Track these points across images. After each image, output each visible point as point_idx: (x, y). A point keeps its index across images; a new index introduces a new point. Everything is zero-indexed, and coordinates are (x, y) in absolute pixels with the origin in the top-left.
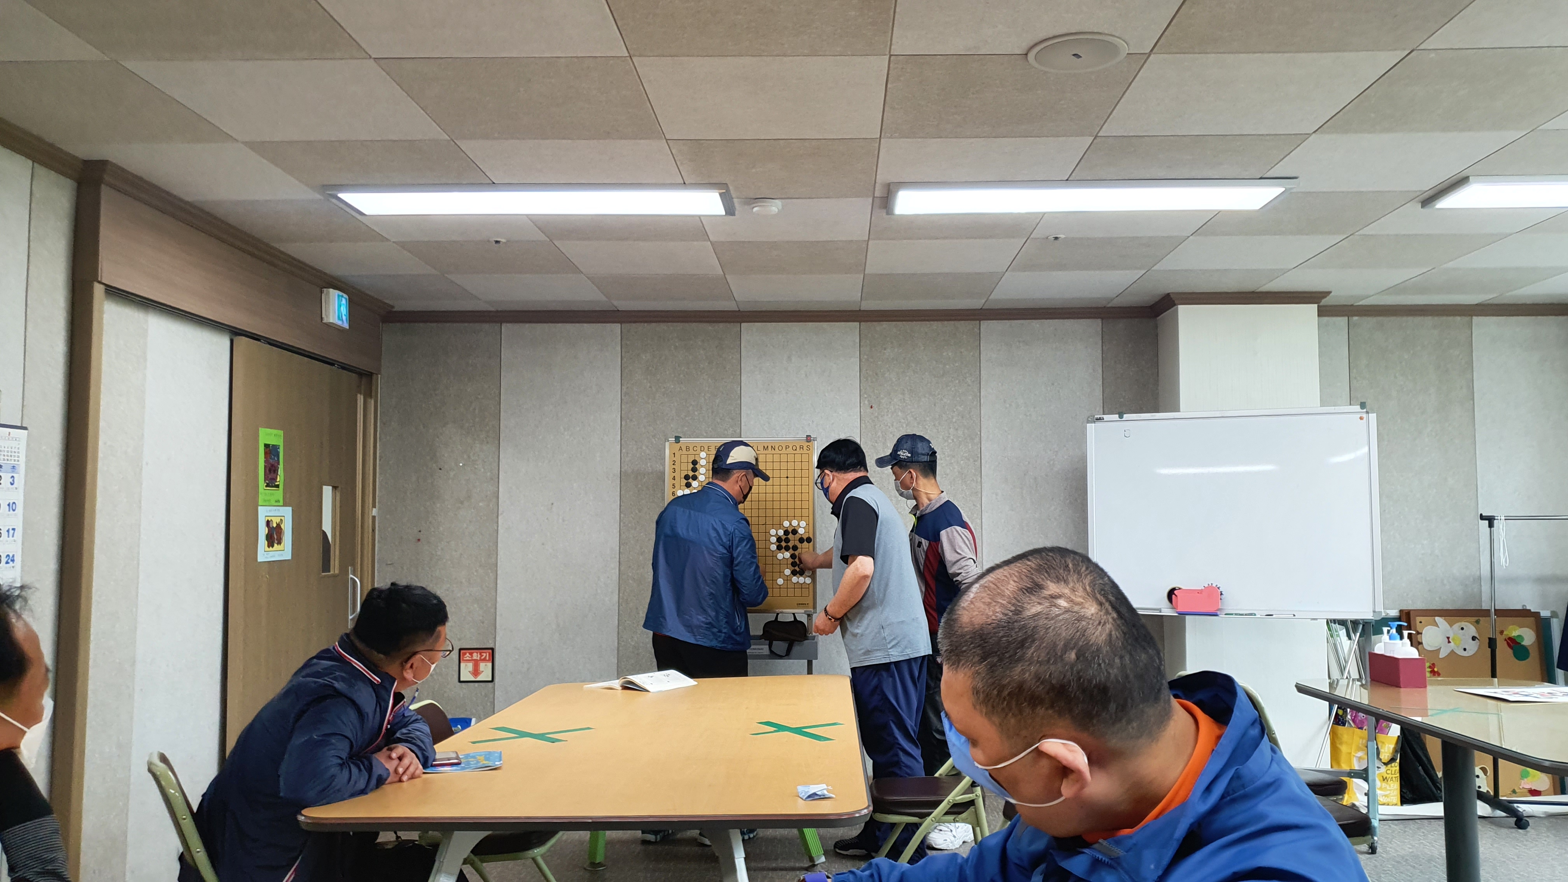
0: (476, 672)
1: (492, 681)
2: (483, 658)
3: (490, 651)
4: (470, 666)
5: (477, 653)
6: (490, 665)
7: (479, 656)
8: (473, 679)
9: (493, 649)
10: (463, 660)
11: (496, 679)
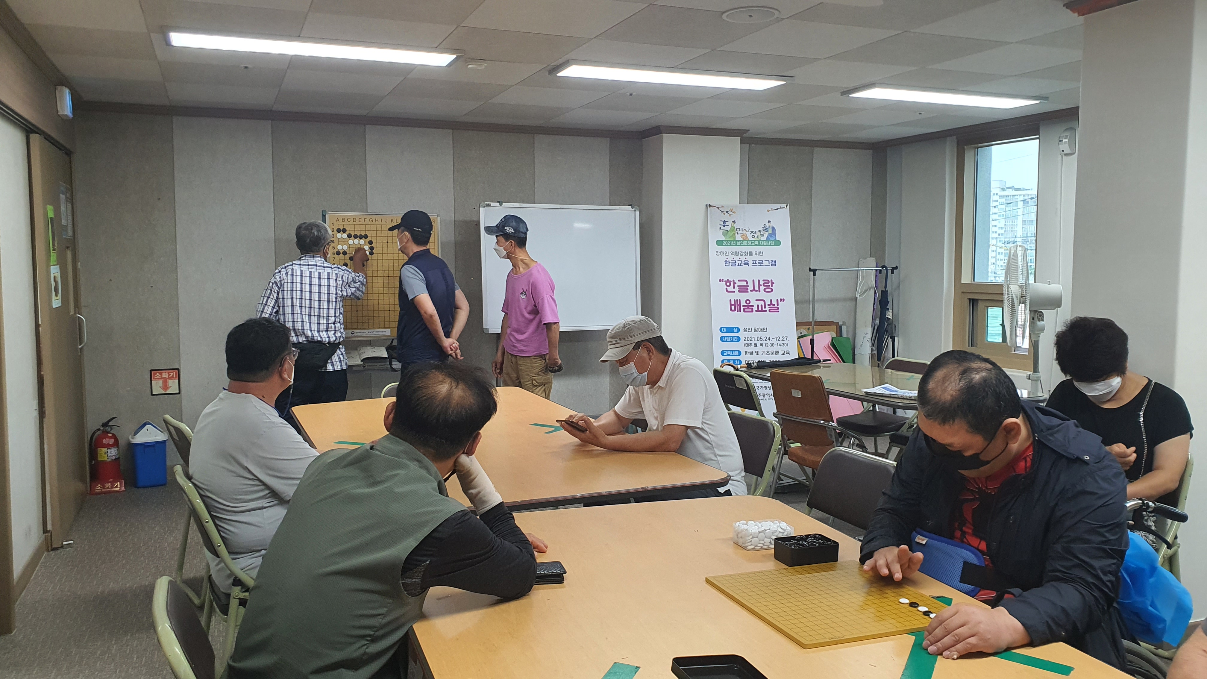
0: (166, 386)
1: (179, 393)
2: (170, 376)
3: (177, 371)
4: (161, 383)
5: (166, 373)
6: (177, 380)
7: (167, 375)
8: (164, 393)
9: (178, 370)
10: (154, 378)
11: (182, 392)
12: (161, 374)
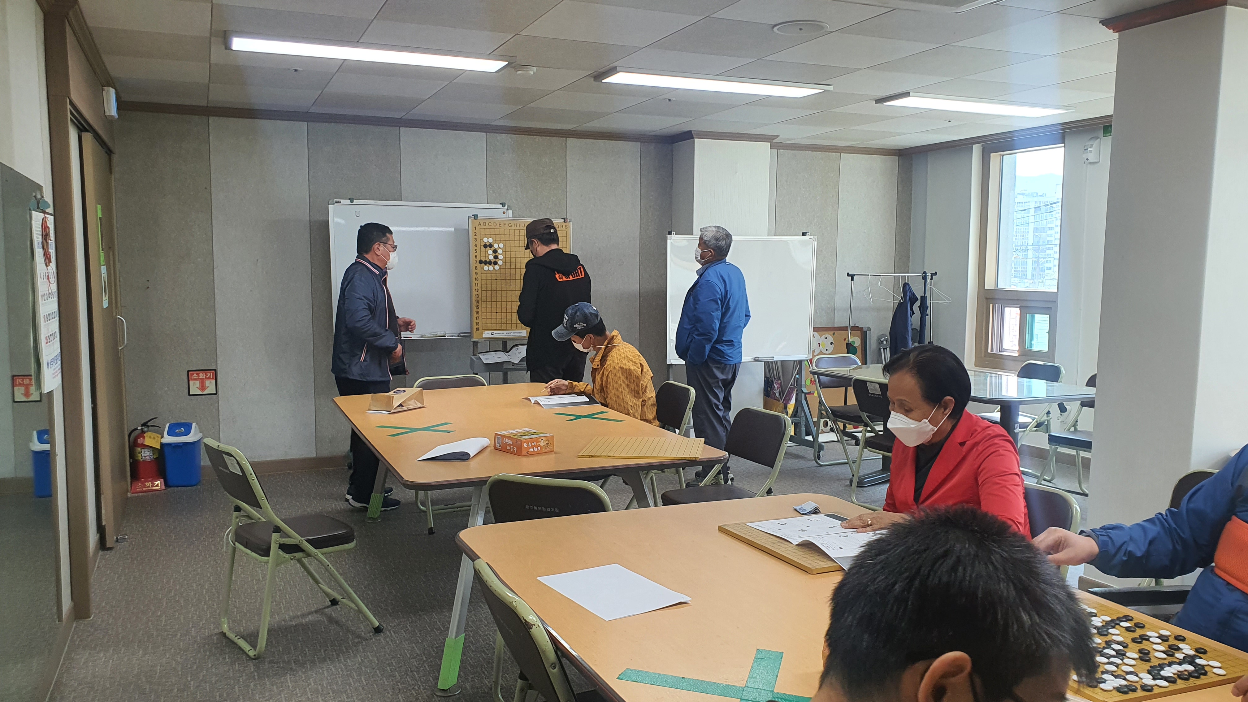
0: (203, 387)
1: (216, 394)
2: (207, 377)
4: (198, 383)
5: (203, 373)
6: (214, 381)
8: (201, 393)
9: (215, 370)
10: (191, 379)
11: (220, 392)
12: (198, 374)
